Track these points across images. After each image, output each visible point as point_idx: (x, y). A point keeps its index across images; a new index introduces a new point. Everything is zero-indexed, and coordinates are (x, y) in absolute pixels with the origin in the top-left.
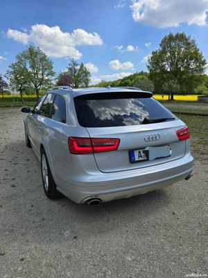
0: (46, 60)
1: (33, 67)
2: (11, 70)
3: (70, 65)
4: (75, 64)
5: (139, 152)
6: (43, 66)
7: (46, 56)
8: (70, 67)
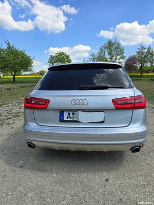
0: (120, 48)
1: (110, 54)
2: (91, 57)
3: (138, 49)
4: (143, 48)
5: (69, 113)
6: (117, 53)
7: (120, 45)
8: (138, 51)
